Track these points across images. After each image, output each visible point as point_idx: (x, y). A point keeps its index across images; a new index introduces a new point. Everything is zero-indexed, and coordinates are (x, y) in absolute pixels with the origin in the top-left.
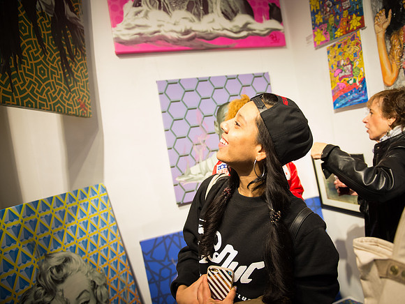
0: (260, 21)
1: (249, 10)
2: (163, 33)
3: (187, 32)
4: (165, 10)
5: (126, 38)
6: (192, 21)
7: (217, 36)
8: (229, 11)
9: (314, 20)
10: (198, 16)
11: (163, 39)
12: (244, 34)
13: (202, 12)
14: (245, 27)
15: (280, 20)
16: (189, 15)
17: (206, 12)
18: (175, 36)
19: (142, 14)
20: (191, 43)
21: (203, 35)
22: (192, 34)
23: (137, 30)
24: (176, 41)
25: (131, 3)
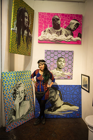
0: (75, 37)
1: (72, 34)
2: (49, 39)
3: (55, 39)
4: (51, 33)
5: (41, 39)
7: (62, 41)
8: (67, 34)
10: (59, 35)
11: (49, 40)
12: (70, 40)
14: (70, 39)
15: (81, 37)
16: (56, 35)
17: (61, 34)
19: (45, 34)
20: (56, 42)
21: (59, 40)
23: (44, 38)
24: (52, 41)
25: (43, 31)
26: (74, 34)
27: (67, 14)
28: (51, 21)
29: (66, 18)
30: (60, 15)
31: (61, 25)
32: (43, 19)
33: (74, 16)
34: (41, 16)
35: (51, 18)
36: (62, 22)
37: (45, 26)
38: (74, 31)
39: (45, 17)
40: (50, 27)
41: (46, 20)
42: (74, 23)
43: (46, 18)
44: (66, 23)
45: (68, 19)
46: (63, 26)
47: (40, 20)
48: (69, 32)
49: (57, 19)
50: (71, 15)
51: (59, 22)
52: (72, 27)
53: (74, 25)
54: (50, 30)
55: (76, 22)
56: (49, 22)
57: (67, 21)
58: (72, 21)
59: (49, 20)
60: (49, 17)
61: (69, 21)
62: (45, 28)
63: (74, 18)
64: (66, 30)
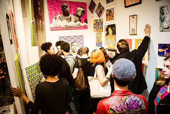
0: (83, 23)
1: (80, 21)
2: (61, 26)
4: (61, 20)
5: (53, 27)
6: (67, 23)
7: (73, 27)
9: (94, 26)
12: (79, 26)
13: (70, 21)
15: (87, 23)
16: (67, 21)
17: (71, 21)
18: (63, 26)
19: (56, 21)
20: (66, 28)
21: (69, 26)
22: (67, 26)
23: (55, 25)
24: (63, 28)
25: (54, 18)
26: (81, 20)
27: (74, 2)
28: (60, 8)
29: (74, 5)
30: (68, 3)
31: (69, 12)
32: (53, 6)
33: (80, 4)
34: (50, 3)
35: (60, 5)
36: (70, 9)
37: (56, 13)
38: (82, 18)
39: (54, 4)
40: (60, 14)
41: (56, 7)
42: (80, 10)
43: (56, 5)
44: (74, 10)
45: (75, 6)
46: (71, 13)
47: (50, 7)
48: (77, 18)
49: (65, 6)
50: (78, 2)
51: (68, 9)
52: (79, 14)
53: (80, 12)
54: (60, 17)
55: (82, 9)
56: (59, 9)
57: (74, 8)
58: (79, 8)
59: (58, 8)
60: (58, 4)
61: (76, 9)
62: (55, 15)
63: (80, 5)
64: (75, 17)
